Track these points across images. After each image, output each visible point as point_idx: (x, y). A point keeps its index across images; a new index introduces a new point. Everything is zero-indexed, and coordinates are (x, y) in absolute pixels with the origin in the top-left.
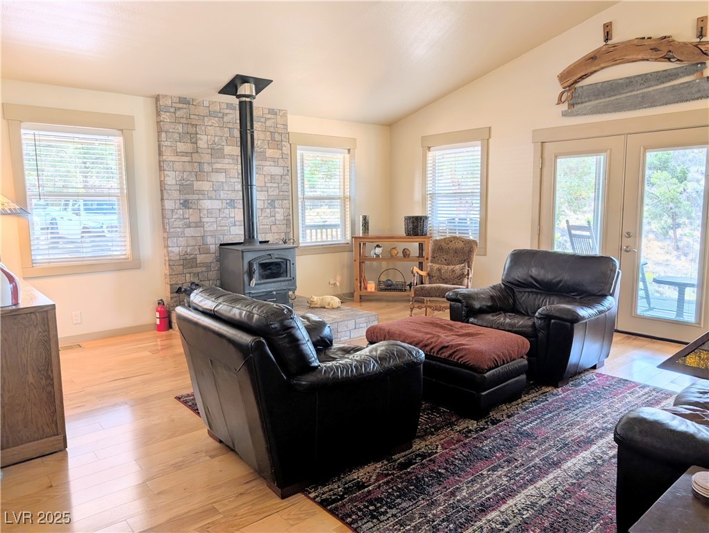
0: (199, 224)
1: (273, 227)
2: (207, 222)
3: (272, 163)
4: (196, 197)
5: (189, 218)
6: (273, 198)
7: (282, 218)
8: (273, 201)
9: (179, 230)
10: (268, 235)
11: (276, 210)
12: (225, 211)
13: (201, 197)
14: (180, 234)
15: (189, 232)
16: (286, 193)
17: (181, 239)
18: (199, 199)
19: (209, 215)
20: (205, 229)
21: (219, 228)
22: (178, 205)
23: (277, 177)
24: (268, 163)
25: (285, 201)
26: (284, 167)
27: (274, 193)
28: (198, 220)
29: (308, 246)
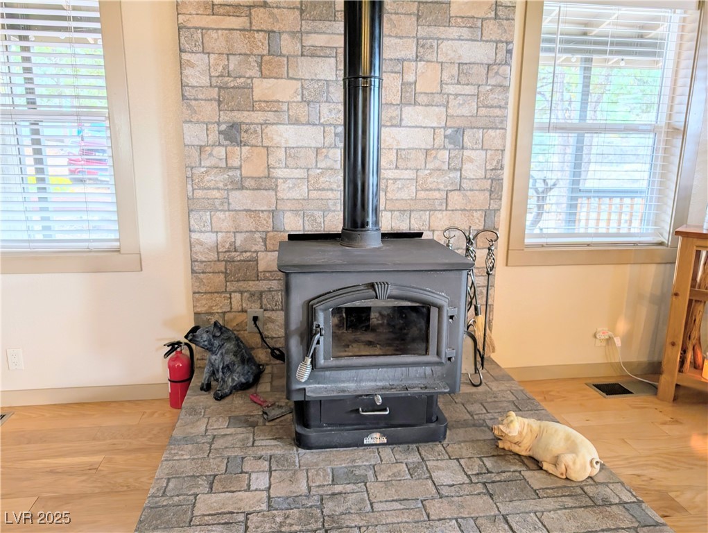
0: (265, 183)
1: (455, 198)
2: (285, 179)
3: (465, 33)
4: (258, 117)
5: (240, 168)
6: (458, 123)
7: (481, 173)
8: (460, 131)
9: (216, 194)
10: (439, 215)
11: (466, 153)
12: (332, 151)
13: (271, 117)
14: (217, 203)
15: (240, 199)
16: (497, 112)
17: (221, 215)
18: (266, 123)
19: (291, 162)
20: (280, 195)
21: (314, 194)
22: (214, 136)
23: (475, 69)
24: (453, 32)
25: (492, 133)
26: (497, 42)
27: (465, 111)
28: (262, 172)
29: (548, 245)
